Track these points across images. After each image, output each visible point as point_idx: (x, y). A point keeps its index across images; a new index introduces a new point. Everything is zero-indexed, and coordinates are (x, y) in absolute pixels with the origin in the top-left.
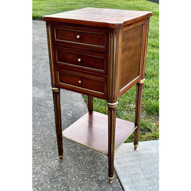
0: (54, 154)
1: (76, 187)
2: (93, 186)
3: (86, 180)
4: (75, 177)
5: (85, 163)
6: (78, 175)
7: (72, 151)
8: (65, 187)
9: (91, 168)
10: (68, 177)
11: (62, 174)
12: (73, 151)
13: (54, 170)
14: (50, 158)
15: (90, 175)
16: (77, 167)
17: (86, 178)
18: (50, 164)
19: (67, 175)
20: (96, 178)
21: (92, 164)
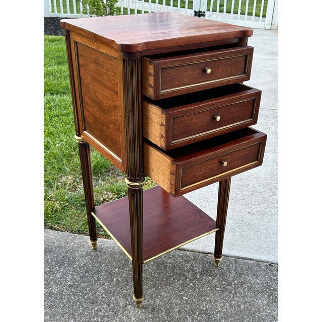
0: (109, 305)
1: (203, 301)
2: (209, 282)
3: (194, 285)
4: (182, 296)
5: (159, 274)
6: (180, 291)
7: (117, 280)
8: (197, 313)
9: (173, 271)
10: (176, 304)
11: (165, 309)
12: (120, 279)
13: (150, 316)
14: (116, 314)
15: (187, 278)
16: (161, 287)
17: (191, 284)
18: (131, 319)
19: (171, 304)
20: (196, 273)
21: (165, 268)
